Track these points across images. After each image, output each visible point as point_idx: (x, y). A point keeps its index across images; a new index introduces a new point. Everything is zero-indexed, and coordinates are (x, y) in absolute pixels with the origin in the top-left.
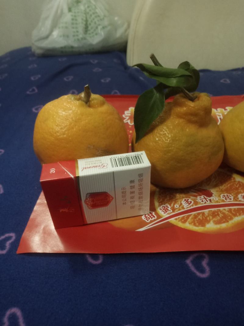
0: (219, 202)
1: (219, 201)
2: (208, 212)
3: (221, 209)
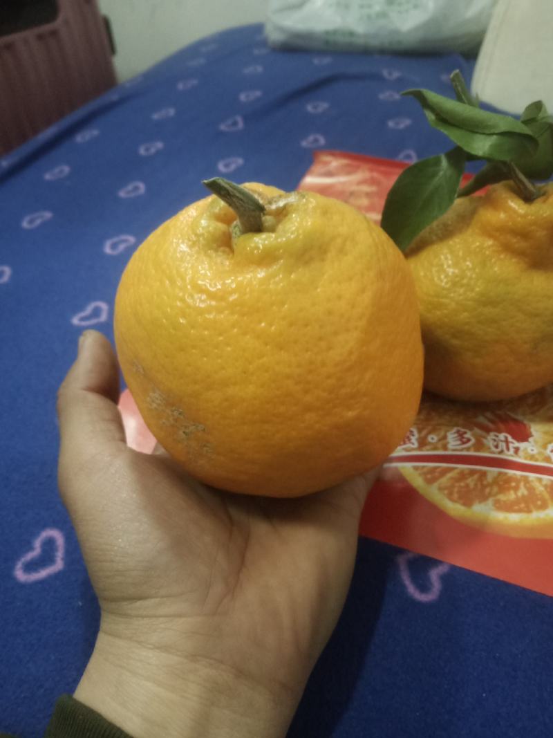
2: (495, 474)
3: (532, 476)
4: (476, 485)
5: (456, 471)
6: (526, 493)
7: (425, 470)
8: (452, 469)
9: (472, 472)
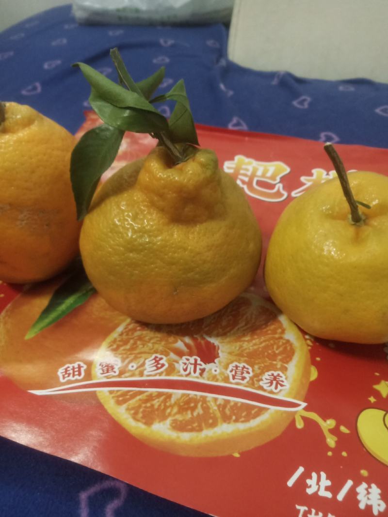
0: (217, 380)
1: (218, 377)
2: (179, 396)
3: (210, 396)
4: (160, 406)
5: (146, 394)
6: (201, 412)
7: (119, 393)
8: (141, 393)
9: (160, 395)
